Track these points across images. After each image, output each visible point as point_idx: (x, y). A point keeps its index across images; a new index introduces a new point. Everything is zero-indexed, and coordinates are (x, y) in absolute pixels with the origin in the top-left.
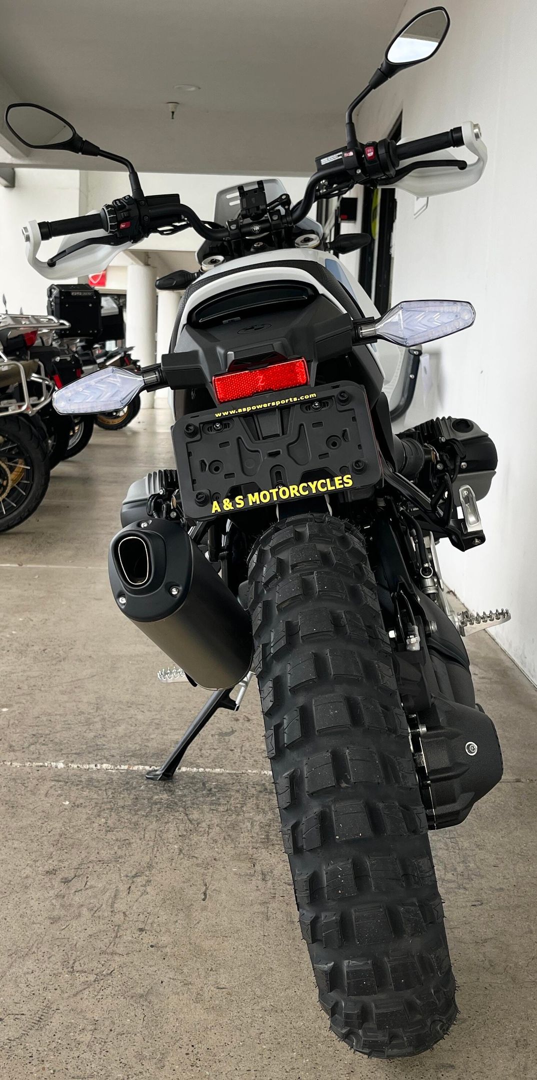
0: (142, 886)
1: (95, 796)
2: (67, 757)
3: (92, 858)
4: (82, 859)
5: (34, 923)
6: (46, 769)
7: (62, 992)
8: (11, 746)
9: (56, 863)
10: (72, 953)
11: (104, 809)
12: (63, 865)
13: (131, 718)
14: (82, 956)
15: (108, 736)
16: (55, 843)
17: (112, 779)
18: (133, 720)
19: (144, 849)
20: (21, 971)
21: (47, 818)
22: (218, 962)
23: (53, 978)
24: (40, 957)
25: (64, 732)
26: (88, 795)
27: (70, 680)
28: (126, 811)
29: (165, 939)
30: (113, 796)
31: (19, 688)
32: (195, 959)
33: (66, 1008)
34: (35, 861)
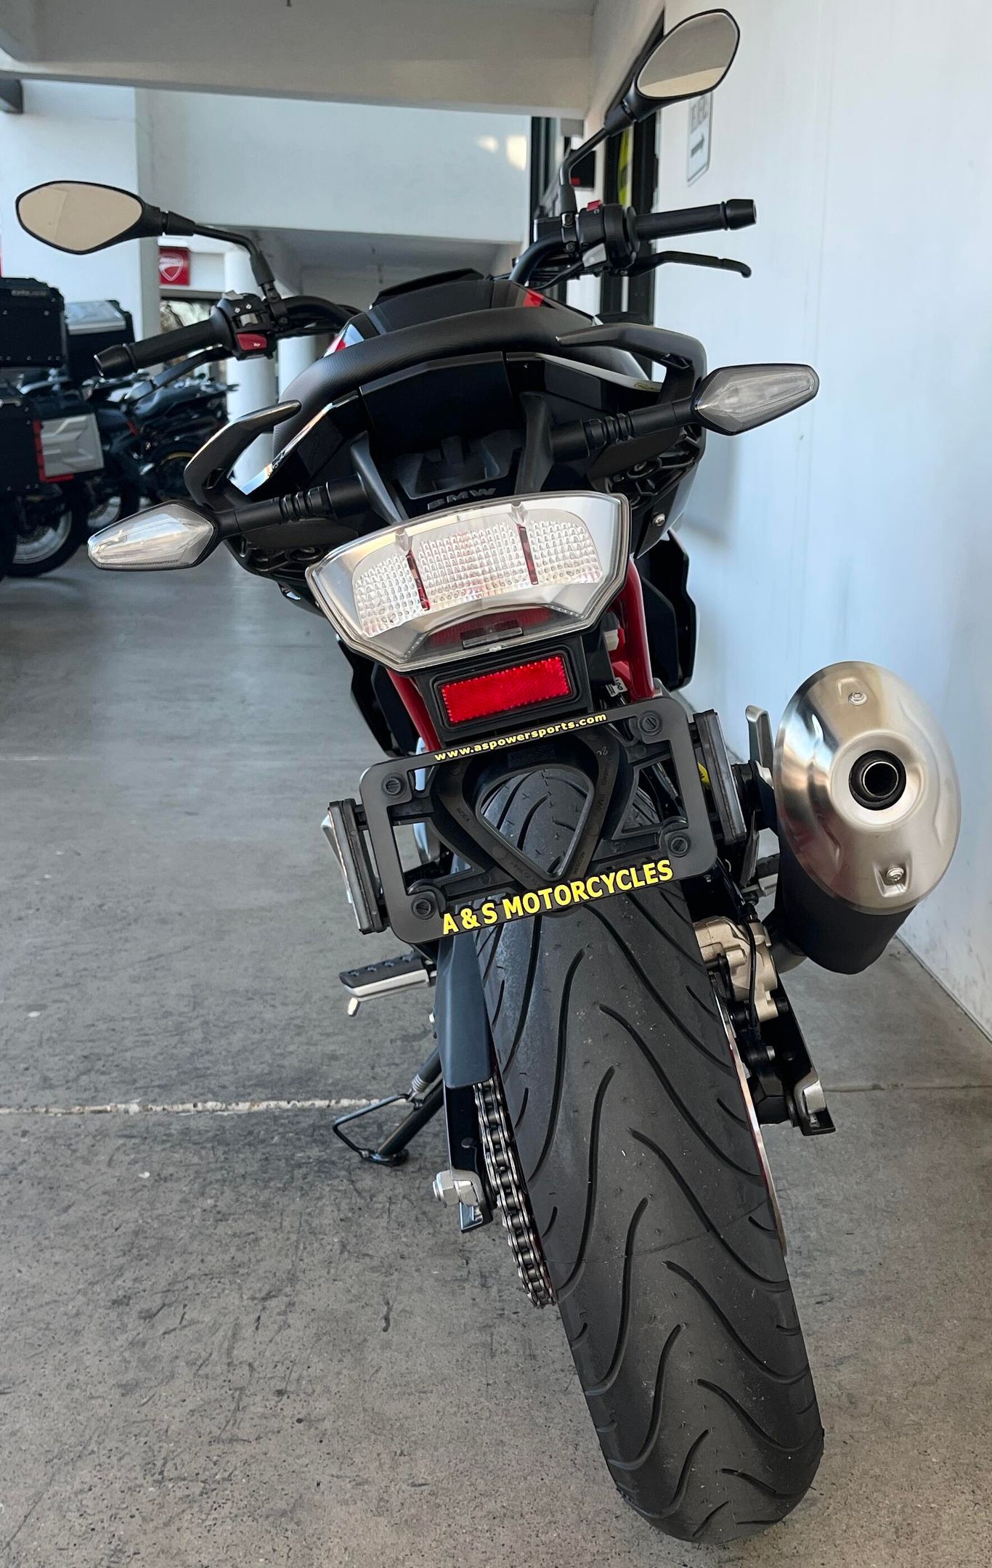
0: (279, 1314)
1: (196, 1160)
2: (146, 1094)
3: (192, 1271)
4: (176, 1274)
5: (92, 1397)
6: (108, 1116)
7: (144, 1519)
8: (45, 1079)
9: (129, 1284)
10: (161, 1447)
11: (211, 1182)
12: (142, 1288)
13: (252, 1018)
14: (179, 1450)
15: (214, 1051)
16: (126, 1248)
17: (224, 1127)
18: (257, 1021)
19: (282, 1248)
20: (69, 1488)
21: (112, 1204)
22: (413, 1439)
23: (128, 1496)
24: (104, 1459)
25: (138, 1049)
26: (183, 1159)
27: (147, 957)
28: (248, 1183)
29: (322, 1406)
30: (226, 1159)
31: (57, 975)
32: (373, 1437)
33: (150, 1550)
34: (92, 1284)
